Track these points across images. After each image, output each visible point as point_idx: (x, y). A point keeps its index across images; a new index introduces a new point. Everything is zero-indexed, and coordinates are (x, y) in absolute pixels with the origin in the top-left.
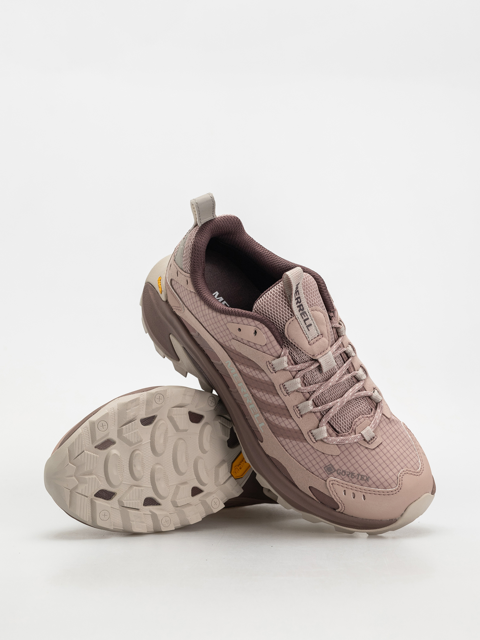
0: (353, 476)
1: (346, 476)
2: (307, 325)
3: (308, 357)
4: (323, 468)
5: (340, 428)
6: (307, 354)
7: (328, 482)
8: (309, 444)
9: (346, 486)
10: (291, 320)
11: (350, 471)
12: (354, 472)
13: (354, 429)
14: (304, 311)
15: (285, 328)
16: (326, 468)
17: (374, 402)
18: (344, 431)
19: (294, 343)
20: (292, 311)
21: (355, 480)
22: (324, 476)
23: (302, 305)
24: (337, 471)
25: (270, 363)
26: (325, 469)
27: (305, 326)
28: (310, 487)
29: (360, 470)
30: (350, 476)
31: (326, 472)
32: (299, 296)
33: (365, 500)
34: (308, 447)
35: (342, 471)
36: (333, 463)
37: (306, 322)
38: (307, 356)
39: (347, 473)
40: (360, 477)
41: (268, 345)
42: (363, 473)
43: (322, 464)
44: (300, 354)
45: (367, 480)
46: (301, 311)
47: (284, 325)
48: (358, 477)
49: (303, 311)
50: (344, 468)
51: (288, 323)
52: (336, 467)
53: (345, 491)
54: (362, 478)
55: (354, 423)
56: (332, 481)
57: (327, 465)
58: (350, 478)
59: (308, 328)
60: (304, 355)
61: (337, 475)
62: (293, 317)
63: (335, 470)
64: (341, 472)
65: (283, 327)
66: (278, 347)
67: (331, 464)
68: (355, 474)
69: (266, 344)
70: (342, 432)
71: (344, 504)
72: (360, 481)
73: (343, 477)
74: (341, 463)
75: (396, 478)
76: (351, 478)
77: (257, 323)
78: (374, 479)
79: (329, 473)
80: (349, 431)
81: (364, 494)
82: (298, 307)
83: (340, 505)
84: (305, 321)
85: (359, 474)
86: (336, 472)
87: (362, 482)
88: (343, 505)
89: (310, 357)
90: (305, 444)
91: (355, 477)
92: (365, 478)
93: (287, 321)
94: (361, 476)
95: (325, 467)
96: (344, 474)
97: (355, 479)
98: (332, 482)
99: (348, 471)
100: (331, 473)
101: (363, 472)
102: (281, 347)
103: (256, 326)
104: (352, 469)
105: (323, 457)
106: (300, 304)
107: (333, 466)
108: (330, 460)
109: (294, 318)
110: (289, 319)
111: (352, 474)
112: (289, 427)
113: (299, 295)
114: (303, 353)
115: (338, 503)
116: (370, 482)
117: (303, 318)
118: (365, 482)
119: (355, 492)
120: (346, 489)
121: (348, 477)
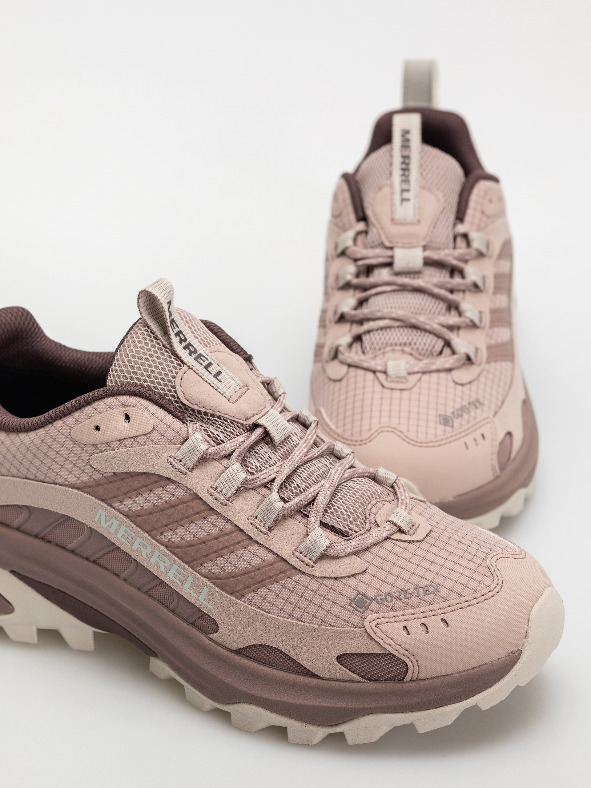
0: (408, 596)
1: (394, 600)
2: (213, 375)
3: (238, 426)
4: (348, 607)
5: (348, 525)
6: (234, 419)
7: (369, 625)
8: (303, 573)
9: (403, 618)
10: (181, 373)
11: (399, 588)
12: (407, 588)
13: (373, 521)
14: (198, 353)
15: (176, 391)
16: (353, 604)
17: (386, 486)
18: (357, 529)
19: (203, 410)
20: (177, 357)
21: (414, 600)
22: (355, 619)
23: (190, 344)
24: (375, 599)
25: (175, 458)
26: (351, 606)
27: (210, 376)
28: (339, 658)
29: (415, 579)
30: (402, 597)
31: (356, 612)
32: (179, 330)
33: (449, 626)
34: (305, 580)
35: (383, 595)
36: (362, 588)
37: (210, 369)
38: (235, 423)
39: (394, 595)
40: (421, 591)
41: (158, 428)
42: (424, 583)
43: (342, 601)
44: (222, 426)
45: (437, 591)
46: (192, 355)
47: (174, 387)
48: (418, 591)
49: (197, 355)
50: (386, 588)
51: (178, 380)
52: (371, 593)
53: (405, 627)
54: (427, 592)
55: (367, 512)
56: (374, 621)
57: (352, 597)
58: (404, 600)
59: (218, 377)
60: (230, 424)
61: (378, 606)
62: (183, 366)
63: (371, 600)
64: (384, 597)
65: (173, 390)
66: (177, 424)
67: (359, 593)
68: (409, 590)
69: (154, 428)
70: (354, 532)
71: (413, 656)
72: (426, 598)
73: (390, 605)
74: (376, 583)
75: (486, 569)
76: (406, 601)
77: (123, 399)
78: (449, 584)
79: (361, 610)
80: (364, 526)
81: (442, 616)
82: (185, 348)
83: (408, 659)
84: (206, 367)
85: (417, 588)
86: (374, 602)
87: (429, 598)
88: (412, 658)
89: (242, 424)
90: (297, 577)
91: (412, 594)
92: (431, 589)
93: (174, 377)
94: (422, 588)
95: (351, 603)
96: (389, 598)
97: (413, 598)
98: (374, 623)
99: (395, 589)
100: (367, 608)
101: (423, 580)
102: (183, 423)
103: (124, 405)
104: (400, 584)
105: (338, 585)
106: (186, 343)
107: (363, 595)
108: (353, 586)
109: (185, 367)
110: (177, 373)
111: (405, 591)
112: (256, 562)
113: (178, 328)
114: (226, 421)
115: (403, 658)
116: (444, 592)
117: (201, 364)
118: (434, 595)
119: (424, 621)
120: (405, 623)
121: (401, 599)
